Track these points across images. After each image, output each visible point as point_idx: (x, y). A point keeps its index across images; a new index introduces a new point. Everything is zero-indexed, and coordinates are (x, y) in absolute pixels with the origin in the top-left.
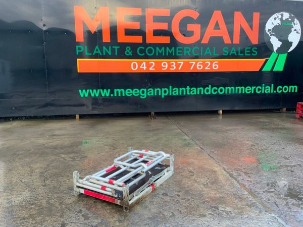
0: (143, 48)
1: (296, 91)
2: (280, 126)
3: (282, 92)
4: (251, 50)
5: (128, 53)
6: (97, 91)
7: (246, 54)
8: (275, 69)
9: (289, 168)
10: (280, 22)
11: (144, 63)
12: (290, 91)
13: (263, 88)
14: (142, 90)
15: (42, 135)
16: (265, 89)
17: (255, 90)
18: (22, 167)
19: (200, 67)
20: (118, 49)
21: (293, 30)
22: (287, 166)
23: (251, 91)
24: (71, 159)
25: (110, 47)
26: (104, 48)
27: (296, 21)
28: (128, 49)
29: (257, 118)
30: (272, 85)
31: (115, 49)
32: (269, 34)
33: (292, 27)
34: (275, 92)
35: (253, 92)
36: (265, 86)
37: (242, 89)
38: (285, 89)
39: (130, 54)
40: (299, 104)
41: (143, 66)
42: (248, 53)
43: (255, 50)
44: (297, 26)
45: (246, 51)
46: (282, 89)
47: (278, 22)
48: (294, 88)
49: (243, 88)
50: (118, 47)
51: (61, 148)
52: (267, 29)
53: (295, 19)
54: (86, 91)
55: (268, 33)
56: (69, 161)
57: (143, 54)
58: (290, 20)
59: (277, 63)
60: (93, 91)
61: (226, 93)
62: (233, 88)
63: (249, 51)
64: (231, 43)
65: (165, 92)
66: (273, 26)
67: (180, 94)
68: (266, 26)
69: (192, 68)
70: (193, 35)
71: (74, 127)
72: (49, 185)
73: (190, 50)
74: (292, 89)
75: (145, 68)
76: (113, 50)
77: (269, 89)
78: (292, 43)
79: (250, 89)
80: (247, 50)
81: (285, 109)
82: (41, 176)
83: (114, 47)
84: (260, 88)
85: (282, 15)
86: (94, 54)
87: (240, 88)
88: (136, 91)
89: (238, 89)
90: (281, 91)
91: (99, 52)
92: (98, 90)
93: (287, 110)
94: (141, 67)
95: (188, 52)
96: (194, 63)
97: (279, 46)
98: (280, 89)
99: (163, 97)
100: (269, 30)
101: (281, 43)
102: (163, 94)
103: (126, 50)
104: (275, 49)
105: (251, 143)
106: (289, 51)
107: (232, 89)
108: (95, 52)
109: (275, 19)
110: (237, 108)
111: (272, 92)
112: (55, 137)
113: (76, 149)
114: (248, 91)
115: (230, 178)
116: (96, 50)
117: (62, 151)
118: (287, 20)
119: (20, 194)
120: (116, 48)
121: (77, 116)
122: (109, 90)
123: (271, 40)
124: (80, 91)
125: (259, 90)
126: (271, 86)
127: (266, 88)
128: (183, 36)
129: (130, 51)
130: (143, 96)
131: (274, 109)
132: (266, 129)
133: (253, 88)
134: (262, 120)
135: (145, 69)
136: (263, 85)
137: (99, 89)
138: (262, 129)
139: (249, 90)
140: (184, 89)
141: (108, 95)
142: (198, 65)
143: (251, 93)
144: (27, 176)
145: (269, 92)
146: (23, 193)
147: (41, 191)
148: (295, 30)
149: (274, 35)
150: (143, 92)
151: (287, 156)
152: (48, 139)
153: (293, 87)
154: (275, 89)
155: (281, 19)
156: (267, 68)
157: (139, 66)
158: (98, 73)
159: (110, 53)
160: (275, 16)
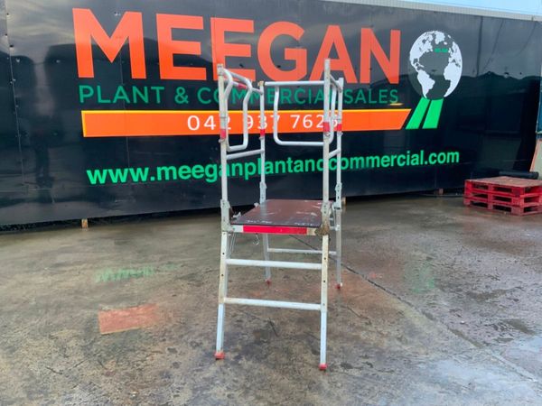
0: (209, 90)
1: (457, 161)
2: (449, 222)
3: (437, 163)
4: (388, 94)
5: (180, 99)
6: (123, 173)
7: (381, 102)
8: (426, 126)
9: (509, 295)
10: (431, 47)
11: (212, 118)
12: (448, 161)
13: (408, 156)
14: (209, 166)
15: (32, 266)
16: (411, 159)
17: (395, 160)
18: (35, 339)
19: (308, 124)
20: (161, 91)
21: (450, 60)
22: (504, 292)
23: (390, 163)
24: (127, 314)
25: (146, 88)
26: (135, 90)
27: (455, 46)
28: (181, 91)
29: (405, 209)
30: (422, 152)
31: (155, 91)
32: (416, 68)
33: (449, 55)
34: (426, 163)
35: (392, 165)
36: (411, 155)
37: (376, 161)
38: (442, 158)
39: (185, 100)
40: (469, 182)
41: (210, 123)
42: (383, 99)
43: (394, 93)
44: (456, 54)
45: (381, 96)
46: (436, 158)
47: (428, 47)
48: (454, 156)
49: (377, 158)
50: (162, 88)
51: (92, 292)
52: (412, 59)
53: (454, 43)
54: (101, 173)
55: (414, 66)
56: (125, 317)
57: (209, 101)
58: (445, 43)
59: (429, 115)
60: (114, 173)
61: (352, 167)
62: (362, 159)
63: (385, 96)
64: (356, 82)
65: (250, 169)
66: (421, 54)
67: (277, 171)
68: (411, 53)
69: (294, 126)
70: (294, 67)
71: (89, 245)
72: (116, 371)
73: (290, 95)
74: (451, 156)
75: (213, 126)
76: (152, 94)
77: (417, 159)
78: (449, 81)
79: (388, 161)
80: (383, 94)
81: (441, 191)
82: (87, 355)
83: (153, 88)
84: (404, 157)
85: (434, 36)
86: (115, 101)
87: (373, 158)
88: (198, 169)
89: (370, 161)
90: (435, 161)
91: (125, 97)
92: (126, 170)
93: (444, 192)
94: (206, 125)
95: (288, 98)
96: (298, 116)
97: (431, 87)
98: (434, 158)
99: (247, 178)
100: (416, 60)
101: (433, 82)
102: (247, 173)
103: (176, 94)
104: (425, 92)
105: (424, 256)
106: (446, 96)
107: (360, 161)
108: (117, 97)
109: (424, 41)
110: (368, 193)
111: (422, 163)
112: (64, 269)
113: (124, 292)
114: (385, 163)
115: (431, 322)
116: (118, 92)
117: (98, 297)
118: (441, 43)
119: (70, 399)
120: (158, 89)
121: (85, 222)
122: (147, 170)
123: (419, 78)
124: (89, 172)
125: (402, 160)
126: (419, 154)
127: (413, 156)
128: (277, 69)
129: (184, 95)
130: (212, 178)
131: (423, 192)
132: (430, 227)
133: (393, 157)
134: (414, 212)
135: (213, 128)
136: (408, 152)
137: (127, 167)
138: (424, 227)
139: (386, 161)
140: (283, 163)
141: (144, 179)
142: (304, 121)
143: (390, 166)
144: (57, 358)
145: (417, 163)
146: (74, 395)
147: (107, 386)
148: (454, 61)
149: (423, 69)
150: (211, 171)
151: (492, 274)
152: (52, 274)
153: (453, 154)
154: (426, 158)
155: (433, 43)
156: (414, 124)
157: (202, 123)
158: (125, 137)
159: (146, 99)
160: (423, 37)
